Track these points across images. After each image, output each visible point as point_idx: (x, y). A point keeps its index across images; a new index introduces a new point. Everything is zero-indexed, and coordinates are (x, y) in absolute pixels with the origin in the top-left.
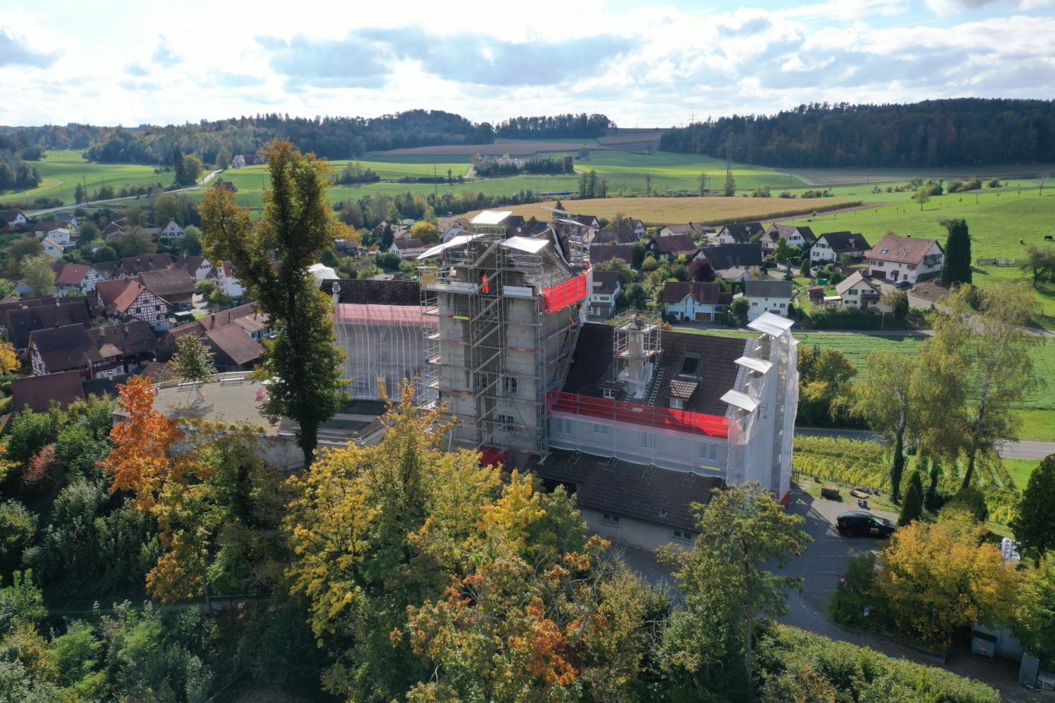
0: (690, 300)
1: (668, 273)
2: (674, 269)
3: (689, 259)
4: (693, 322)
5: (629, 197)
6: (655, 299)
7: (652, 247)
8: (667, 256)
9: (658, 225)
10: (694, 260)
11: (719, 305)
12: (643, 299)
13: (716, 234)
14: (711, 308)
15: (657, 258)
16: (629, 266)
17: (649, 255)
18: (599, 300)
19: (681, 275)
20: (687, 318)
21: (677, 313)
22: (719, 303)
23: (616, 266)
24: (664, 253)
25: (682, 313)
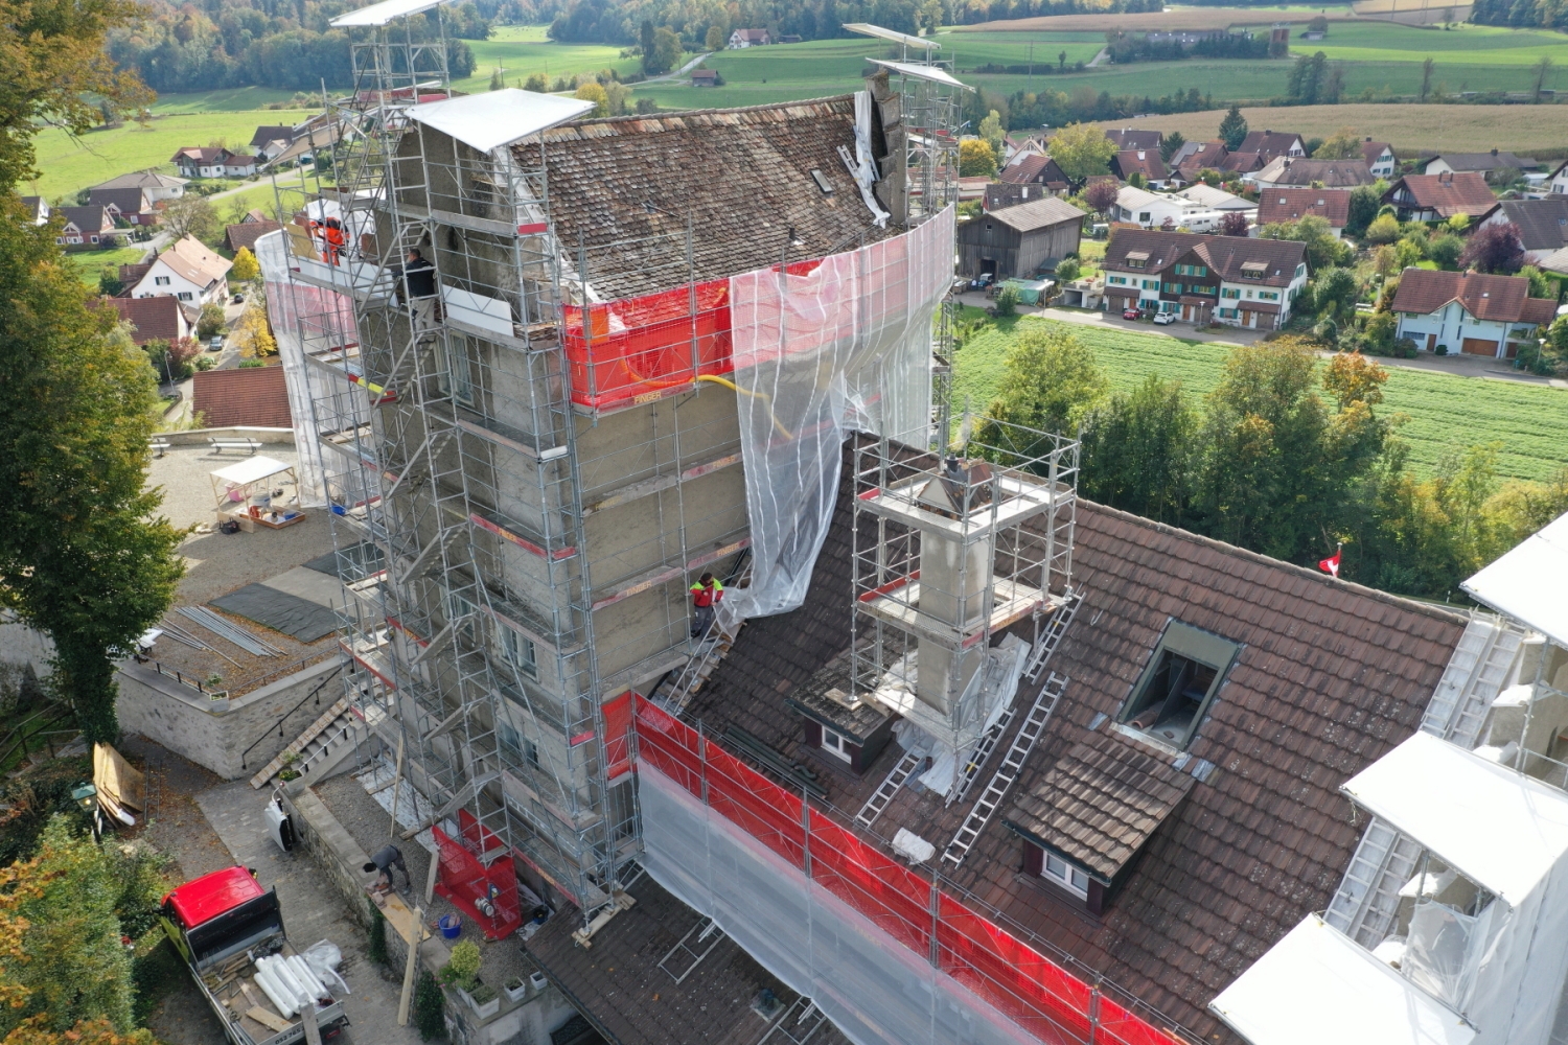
0: (1455, 311)
1: (1416, 251)
2: (1435, 242)
3: (1475, 222)
4: (1455, 357)
5: (1384, 102)
6: (1379, 301)
7: (1397, 196)
8: (1427, 215)
9: (1424, 154)
10: (1484, 225)
11: (1521, 326)
12: (1352, 301)
13: (1546, 175)
14: (1501, 330)
15: (1402, 218)
16: (1337, 233)
17: (1388, 210)
18: (1256, 298)
19: (1447, 259)
20: (1442, 350)
21: (1422, 336)
22: (1522, 320)
23: (1309, 232)
24: (1421, 210)
25: (1433, 338)
